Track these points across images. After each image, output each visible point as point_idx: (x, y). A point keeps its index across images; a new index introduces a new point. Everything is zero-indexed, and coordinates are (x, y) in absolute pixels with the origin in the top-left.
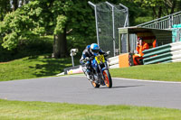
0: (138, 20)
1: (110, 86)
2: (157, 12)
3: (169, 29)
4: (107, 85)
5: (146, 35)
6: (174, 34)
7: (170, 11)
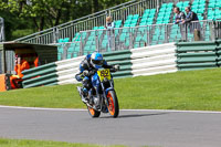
0: (15, 33)
1: (116, 116)
2: (38, 23)
3: (54, 44)
4: (112, 113)
5: (26, 51)
6: (60, 50)
7: (54, 22)
